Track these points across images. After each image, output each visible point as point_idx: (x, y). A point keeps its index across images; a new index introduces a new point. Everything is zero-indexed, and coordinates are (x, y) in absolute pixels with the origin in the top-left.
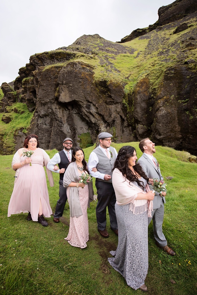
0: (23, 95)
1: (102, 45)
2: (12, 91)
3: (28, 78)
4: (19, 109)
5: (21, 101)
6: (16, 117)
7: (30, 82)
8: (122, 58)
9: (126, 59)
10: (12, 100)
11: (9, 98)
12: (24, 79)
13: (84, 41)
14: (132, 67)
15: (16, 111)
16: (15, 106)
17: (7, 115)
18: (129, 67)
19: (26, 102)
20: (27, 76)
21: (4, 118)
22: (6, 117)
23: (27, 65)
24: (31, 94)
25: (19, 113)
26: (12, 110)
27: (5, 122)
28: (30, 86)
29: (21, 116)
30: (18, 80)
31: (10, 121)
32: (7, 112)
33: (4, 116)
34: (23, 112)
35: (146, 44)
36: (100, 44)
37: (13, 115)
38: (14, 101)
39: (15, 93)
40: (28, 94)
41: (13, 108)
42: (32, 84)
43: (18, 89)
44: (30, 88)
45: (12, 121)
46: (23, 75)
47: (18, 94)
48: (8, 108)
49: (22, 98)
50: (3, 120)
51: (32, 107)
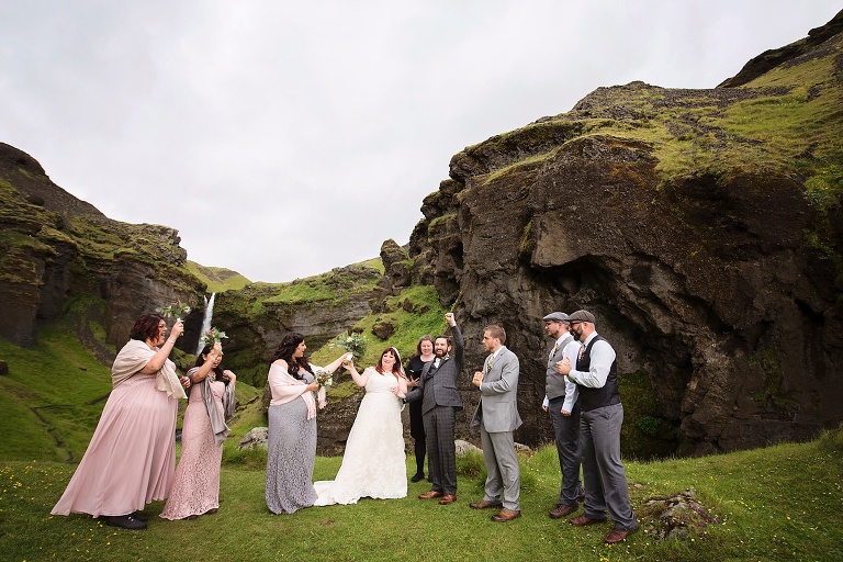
0: (430, 266)
1: (662, 97)
2: (404, 258)
3: (443, 218)
4: (415, 302)
5: (424, 283)
6: (408, 324)
7: (448, 227)
8: (753, 108)
9: (769, 110)
10: (402, 281)
11: (396, 276)
12: (434, 222)
13: (601, 101)
14: (807, 121)
15: (408, 307)
16: (406, 295)
17: (385, 318)
18: (797, 125)
19: (436, 281)
20: (441, 211)
21: (378, 327)
22: (382, 324)
23: (444, 185)
24: (449, 257)
25: (415, 312)
26: (400, 304)
27: (379, 337)
28: (448, 235)
29: (419, 320)
30: (421, 230)
31: (393, 333)
32: (387, 311)
33: (378, 320)
34: (425, 310)
35: (830, 67)
36: (653, 98)
37: (400, 317)
38: (407, 284)
39: (411, 262)
40: (441, 260)
41: (402, 300)
42: (452, 231)
43: (419, 251)
44: (446, 244)
45: (397, 333)
46: (433, 211)
47: (417, 265)
48: (390, 302)
49: (427, 274)
50: (374, 333)
51: (448, 295)
